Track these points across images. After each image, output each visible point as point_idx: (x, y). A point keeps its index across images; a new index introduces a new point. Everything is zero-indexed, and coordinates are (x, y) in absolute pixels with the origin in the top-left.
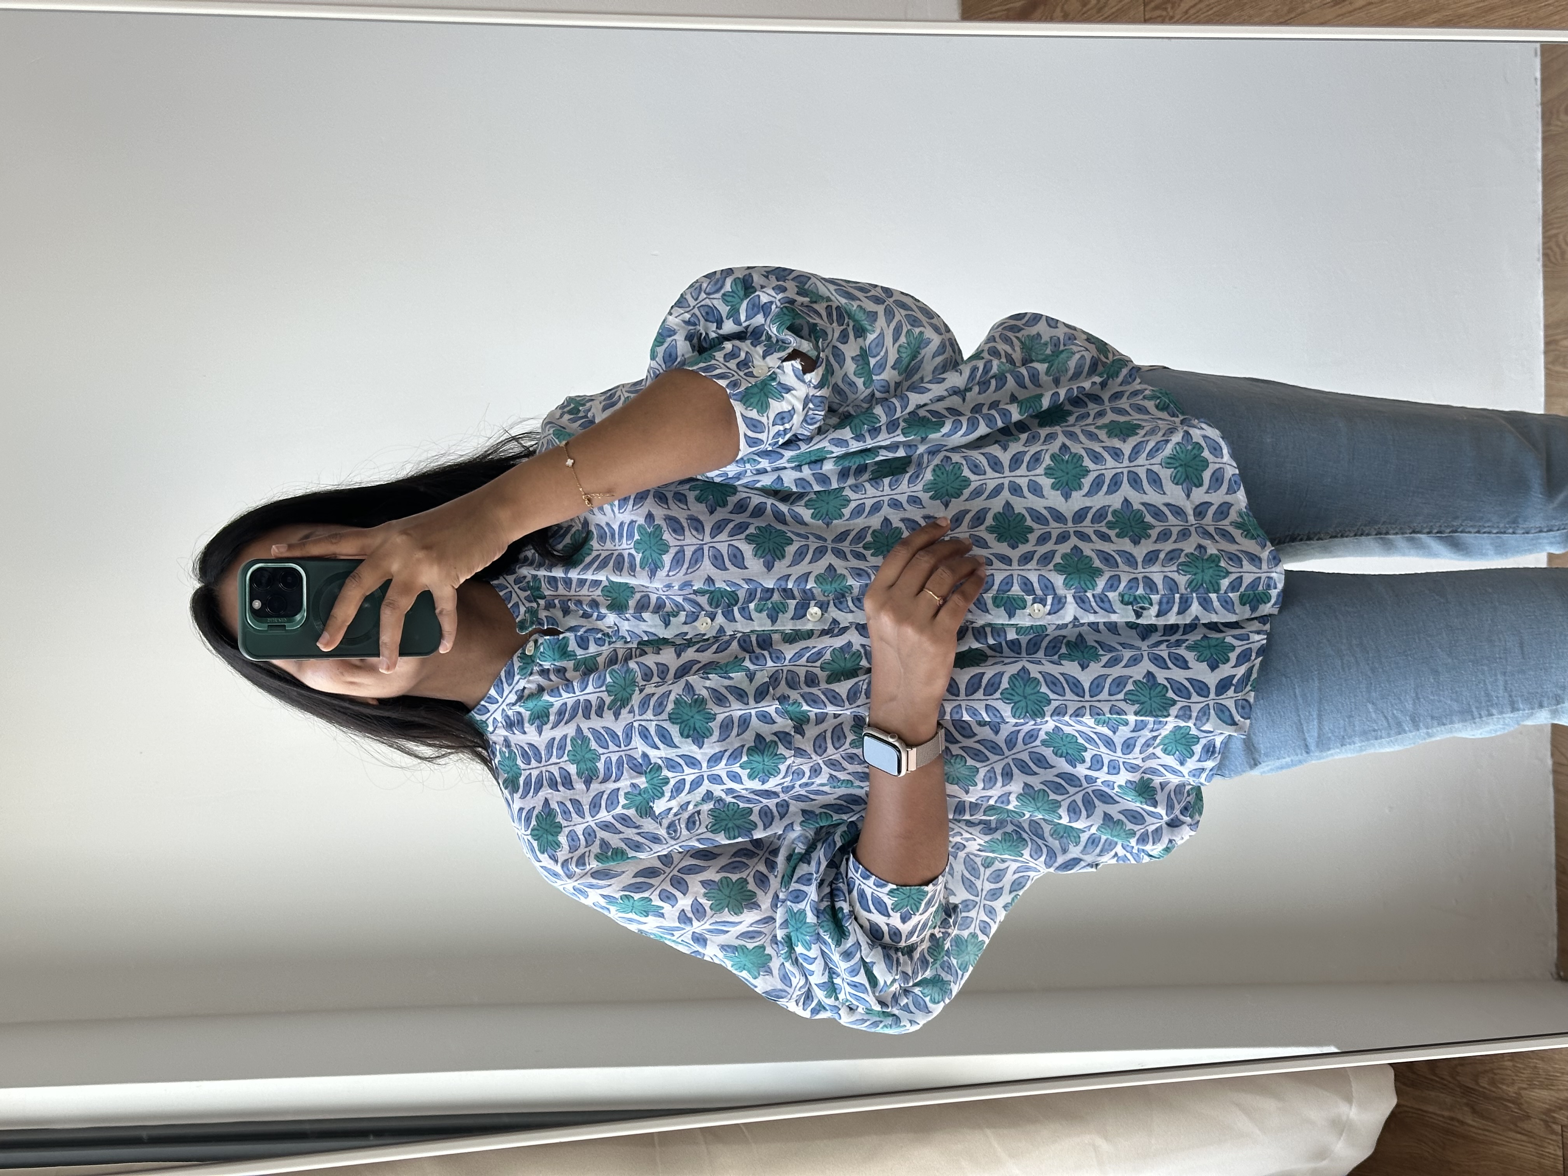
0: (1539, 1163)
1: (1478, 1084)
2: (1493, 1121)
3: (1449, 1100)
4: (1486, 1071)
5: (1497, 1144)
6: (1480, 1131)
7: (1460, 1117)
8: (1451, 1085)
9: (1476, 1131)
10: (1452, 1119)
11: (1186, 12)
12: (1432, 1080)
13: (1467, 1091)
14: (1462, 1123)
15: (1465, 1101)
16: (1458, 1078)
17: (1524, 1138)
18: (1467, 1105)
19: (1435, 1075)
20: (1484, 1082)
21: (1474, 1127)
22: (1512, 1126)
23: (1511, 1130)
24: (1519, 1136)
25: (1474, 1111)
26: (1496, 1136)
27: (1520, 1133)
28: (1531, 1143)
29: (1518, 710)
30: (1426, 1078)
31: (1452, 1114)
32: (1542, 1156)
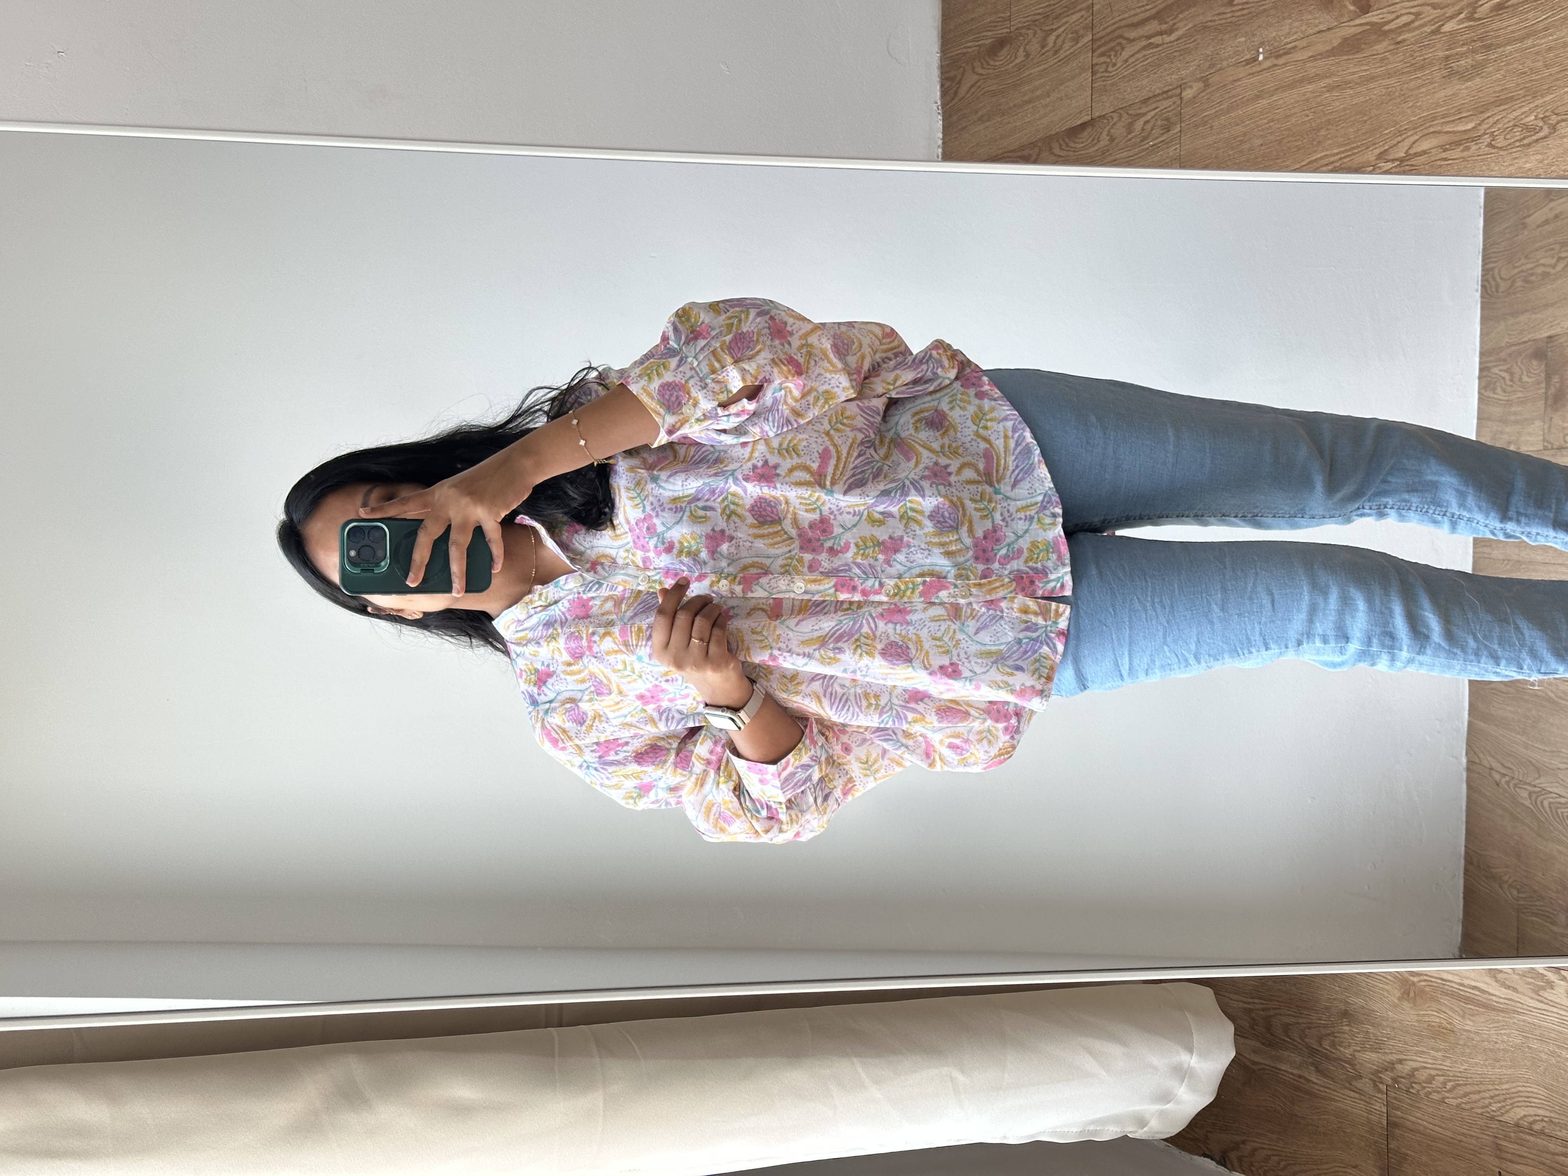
0: (1368, 1118)
1: (1321, 1045)
2: (1333, 1079)
3: (1298, 1059)
4: (1329, 1035)
5: (1335, 1100)
6: (1322, 1089)
7: (1306, 1075)
8: (1300, 1046)
9: (1316, 1087)
10: (1300, 1076)
11: (1126, 61)
12: (1285, 1041)
13: (1313, 1052)
14: (1308, 1080)
15: (1311, 1060)
16: (1306, 1040)
17: (1357, 1095)
18: (1312, 1064)
19: (1288, 1037)
20: (1326, 1044)
21: (1316, 1084)
22: (1347, 1085)
23: (1346, 1088)
24: (1352, 1094)
25: (1318, 1070)
26: (1335, 1093)
27: (1354, 1091)
28: (1361, 1100)
29: (1270, 649)
30: (1280, 1039)
31: (1300, 1072)
32: (1369, 1112)
